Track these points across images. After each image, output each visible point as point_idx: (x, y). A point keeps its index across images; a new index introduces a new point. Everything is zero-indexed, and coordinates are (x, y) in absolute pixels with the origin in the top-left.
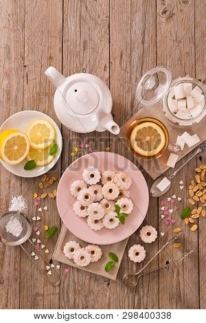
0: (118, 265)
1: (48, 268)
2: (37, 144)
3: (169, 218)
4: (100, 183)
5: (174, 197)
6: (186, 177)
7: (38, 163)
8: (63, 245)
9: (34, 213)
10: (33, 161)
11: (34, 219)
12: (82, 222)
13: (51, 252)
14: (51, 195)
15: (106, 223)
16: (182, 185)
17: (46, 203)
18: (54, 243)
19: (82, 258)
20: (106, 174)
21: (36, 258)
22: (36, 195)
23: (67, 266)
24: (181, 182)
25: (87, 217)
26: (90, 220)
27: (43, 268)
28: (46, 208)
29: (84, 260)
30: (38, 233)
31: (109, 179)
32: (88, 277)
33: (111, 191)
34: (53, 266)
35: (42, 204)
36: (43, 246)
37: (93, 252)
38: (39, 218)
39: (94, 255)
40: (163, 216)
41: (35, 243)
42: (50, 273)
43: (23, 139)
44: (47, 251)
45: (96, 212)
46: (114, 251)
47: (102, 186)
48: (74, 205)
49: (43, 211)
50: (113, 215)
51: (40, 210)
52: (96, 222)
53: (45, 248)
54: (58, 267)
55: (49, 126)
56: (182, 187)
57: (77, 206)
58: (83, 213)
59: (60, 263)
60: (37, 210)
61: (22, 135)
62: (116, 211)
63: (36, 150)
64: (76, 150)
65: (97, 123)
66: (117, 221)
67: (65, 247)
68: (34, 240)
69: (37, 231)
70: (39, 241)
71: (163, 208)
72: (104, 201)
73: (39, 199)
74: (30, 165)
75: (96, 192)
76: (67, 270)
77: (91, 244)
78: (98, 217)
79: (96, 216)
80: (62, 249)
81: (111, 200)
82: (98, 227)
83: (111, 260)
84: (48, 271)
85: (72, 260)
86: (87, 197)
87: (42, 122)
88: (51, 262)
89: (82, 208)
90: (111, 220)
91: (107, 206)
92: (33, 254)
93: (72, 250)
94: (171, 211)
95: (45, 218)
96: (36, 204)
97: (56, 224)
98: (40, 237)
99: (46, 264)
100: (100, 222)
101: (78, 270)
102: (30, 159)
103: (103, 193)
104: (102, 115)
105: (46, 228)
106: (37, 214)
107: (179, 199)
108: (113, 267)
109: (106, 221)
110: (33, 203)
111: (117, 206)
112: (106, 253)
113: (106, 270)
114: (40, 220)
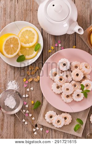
0: (83, 127)
1: (34, 130)
2: (26, 44)
4: (70, 70)
7: (27, 57)
8: (45, 113)
9: (24, 92)
10: (23, 56)
11: (24, 96)
12: (57, 98)
13: (37, 119)
14: (36, 80)
15: (75, 97)
17: (32, 85)
18: (38, 113)
19: (58, 121)
20: (74, 64)
21: (26, 123)
22: (25, 80)
23: (47, 128)
25: (61, 93)
26: (63, 96)
27: (31, 130)
28: (32, 89)
29: (60, 123)
30: (27, 106)
31: (76, 67)
33: (77, 75)
34: (37, 128)
35: (29, 86)
36: (30, 115)
37: (65, 118)
38: (27, 96)
39: (67, 120)
41: (25, 113)
42: (35, 133)
43: (17, 40)
44: (33, 118)
45: (68, 89)
46: (80, 117)
47: (72, 71)
48: (52, 86)
49: (30, 90)
50: (79, 91)
51: (28, 90)
52: (68, 96)
53: (32, 116)
54: (41, 129)
55: (33, 31)
57: (54, 86)
58: (58, 91)
59: (43, 127)
60: (26, 90)
61: (16, 37)
62: (81, 89)
63: (25, 48)
64: (53, 48)
65: (68, 28)
66: (82, 96)
67: (46, 115)
68: (24, 111)
69: (26, 105)
70: (27, 112)
72: (73, 82)
73: (27, 82)
74: (21, 59)
75: (67, 76)
76: (47, 131)
77: (64, 112)
78: (69, 93)
79: (68, 92)
80: (44, 116)
81: (78, 81)
82: (69, 100)
83: (78, 123)
84: (34, 132)
85: (51, 124)
86: (61, 79)
87: (29, 29)
88: (36, 126)
89: (58, 87)
90: (78, 95)
91: (75, 86)
92: (24, 120)
93: (51, 117)
95: (31, 95)
96: (25, 86)
97: (39, 99)
98: (28, 109)
99: (33, 127)
100: (70, 97)
101: (55, 131)
102: (21, 55)
103: (72, 76)
104: (71, 22)
105: (33, 102)
106: (26, 92)
108: (80, 128)
109: (75, 96)
110: (23, 85)
111: (82, 85)
112: (74, 119)
113: (75, 130)
114: (28, 97)
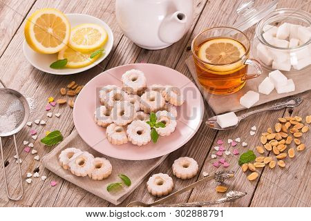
0: (127, 189)
1: (29, 175)
3: (222, 160)
5: (238, 140)
6: (263, 124)
7: (71, 64)
8: (63, 150)
11: (37, 122)
12: (99, 132)
14: (71, 103)
16: (253, 131)
17: (61, 110)
19: (82, 163)
22: (51, 99)
24: (254, 128)
28: (58, 115)
30: (34, 137)
32: (79, 197)
34: (37, 174)
35: (55, 111)
36: (34, 151)
37: (98, 166)
38: (43, 122)
40: (213, 156)
41: (26, 146)
42: (29, 181)
44: (37, 158)
51: (50, 115)
53: (36, 154)
54: (44, 178)
56: (252, 133)
59: (49, 173)
60: (46, 114)
68: (26, 143)
69: (34, 135)
70: (31, 145)
71: (217, 148)
73: (53, 104)
76: (54, 183)
82: (120, 137)
84: (27, 178)
85: (69, 169)
89: (108, 114)
90: (139, 132)
94: (227, 153)
96: (47, 108)
98: (35, 142)
99: (28, 171)
101: (70, 185)
102: (61, 58)
106: (44, 118)
107: (244, 144)
110: (44, 106)
113: (108, 189)
114: (44, 125)
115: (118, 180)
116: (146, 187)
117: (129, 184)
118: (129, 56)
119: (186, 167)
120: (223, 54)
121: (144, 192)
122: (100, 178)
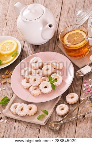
3: (89, 90)
7: (3, 62)
12: (26, 92)
14: (9, 81)
28: (4, 89)
34: (2, 120)
40: (84, 89)
54: (6, 121)
59: (8, 118)
67: (11, 106)
71: (85, 85)
82: (37, 92)
94: (90, 86)
112: (40, 111)
113: (38, 119)
115: (42, 113)
116: (56, 113)
117: (47, 114)
118: (31, 51)
119: (72, 98)
120: (75, 38)
121: (56, 115)
122: (33, 114)
